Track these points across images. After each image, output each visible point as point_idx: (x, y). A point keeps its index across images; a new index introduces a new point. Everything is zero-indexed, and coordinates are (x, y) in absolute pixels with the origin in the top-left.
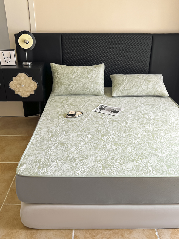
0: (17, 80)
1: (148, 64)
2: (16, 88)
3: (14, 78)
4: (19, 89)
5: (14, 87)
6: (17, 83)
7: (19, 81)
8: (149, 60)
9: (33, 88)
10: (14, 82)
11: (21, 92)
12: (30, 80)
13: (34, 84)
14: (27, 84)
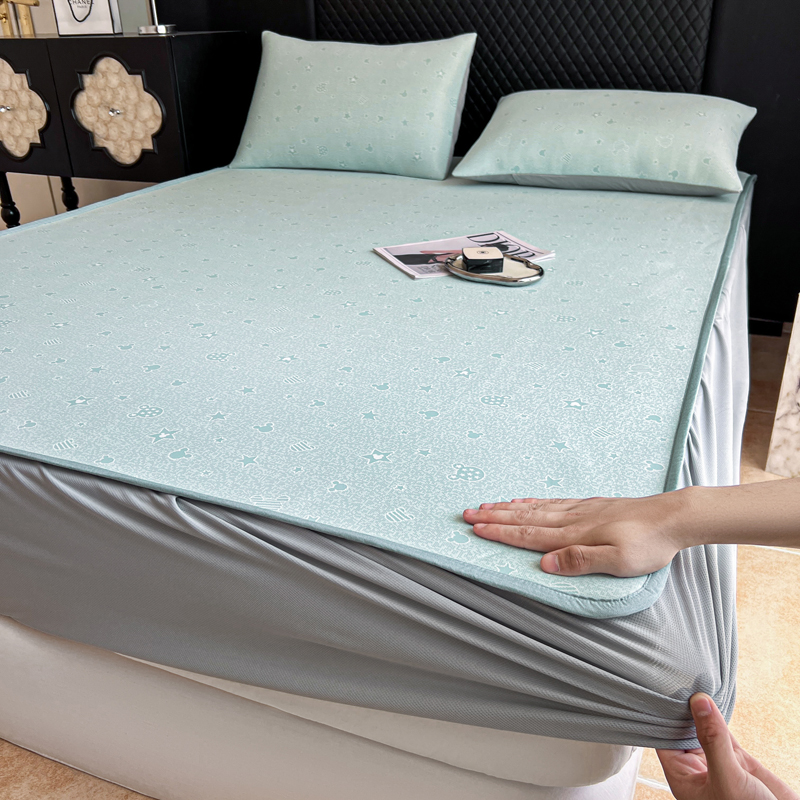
0: (97, 89)
1: (701, 45)
3: (88, 79)
4: (106, 125)
5: (90, 119)
6: (96, 100)
7: (102, 92)
8: (704, 25)
9: (151, 124)
10: (89, 98)
11: (114, 141)
12: (138, 89)
14: (129, 107)
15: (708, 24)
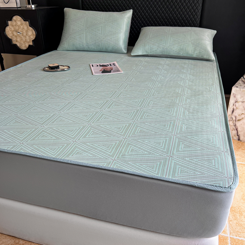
0: (12, 26)
2: (14, 37)
3: (9, 22)
4: (16, 37)
5: (10, 35)
6: (13, 29)
7: (15, 27)
9: (32, 37)
10: (10, 28)
11: (18, 42)
12: (27, 26)
13: (32, 32)
14: (24, 32)
15: (201, 8)
